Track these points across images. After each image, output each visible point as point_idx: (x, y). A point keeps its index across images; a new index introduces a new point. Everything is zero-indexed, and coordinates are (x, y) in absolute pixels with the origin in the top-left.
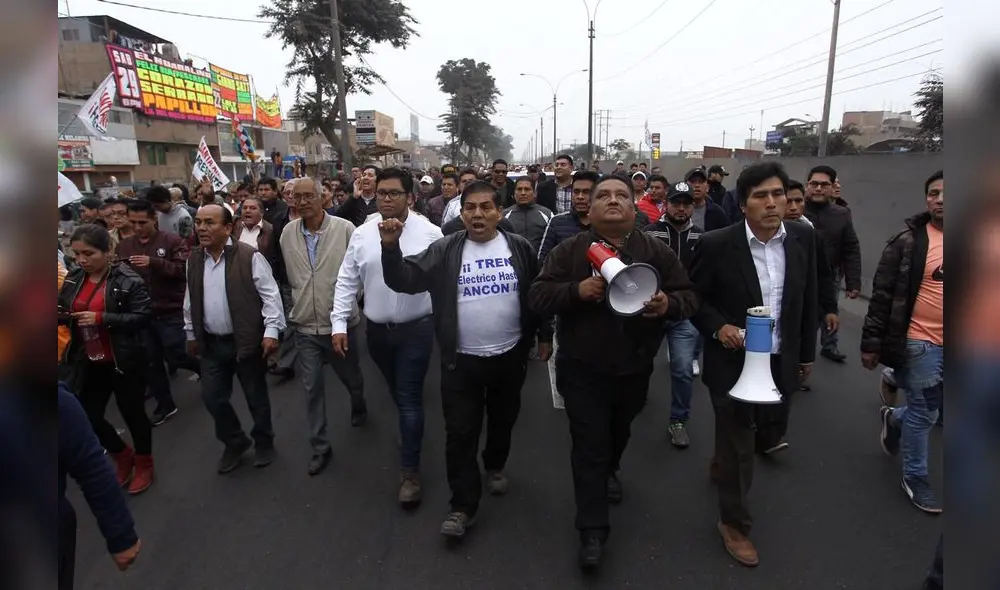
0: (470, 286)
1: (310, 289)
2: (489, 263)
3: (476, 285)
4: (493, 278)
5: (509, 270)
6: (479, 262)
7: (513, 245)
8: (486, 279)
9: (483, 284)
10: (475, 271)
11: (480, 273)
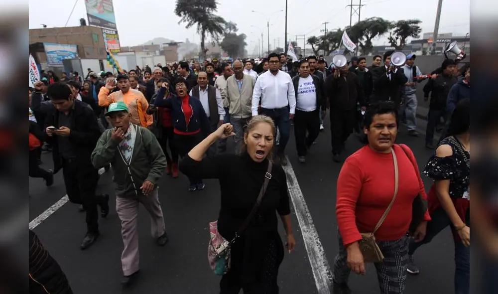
0: (302, 90)
1: (240, 101)
2: (307, 84)
3: (304, 90)
4: (309, 88)
5: (313, 85)
6: (305, 84)
7: (313, 78)
8: (307, 88)
9: (306, 90)
10: (304, 86)
11: (305, 87)
